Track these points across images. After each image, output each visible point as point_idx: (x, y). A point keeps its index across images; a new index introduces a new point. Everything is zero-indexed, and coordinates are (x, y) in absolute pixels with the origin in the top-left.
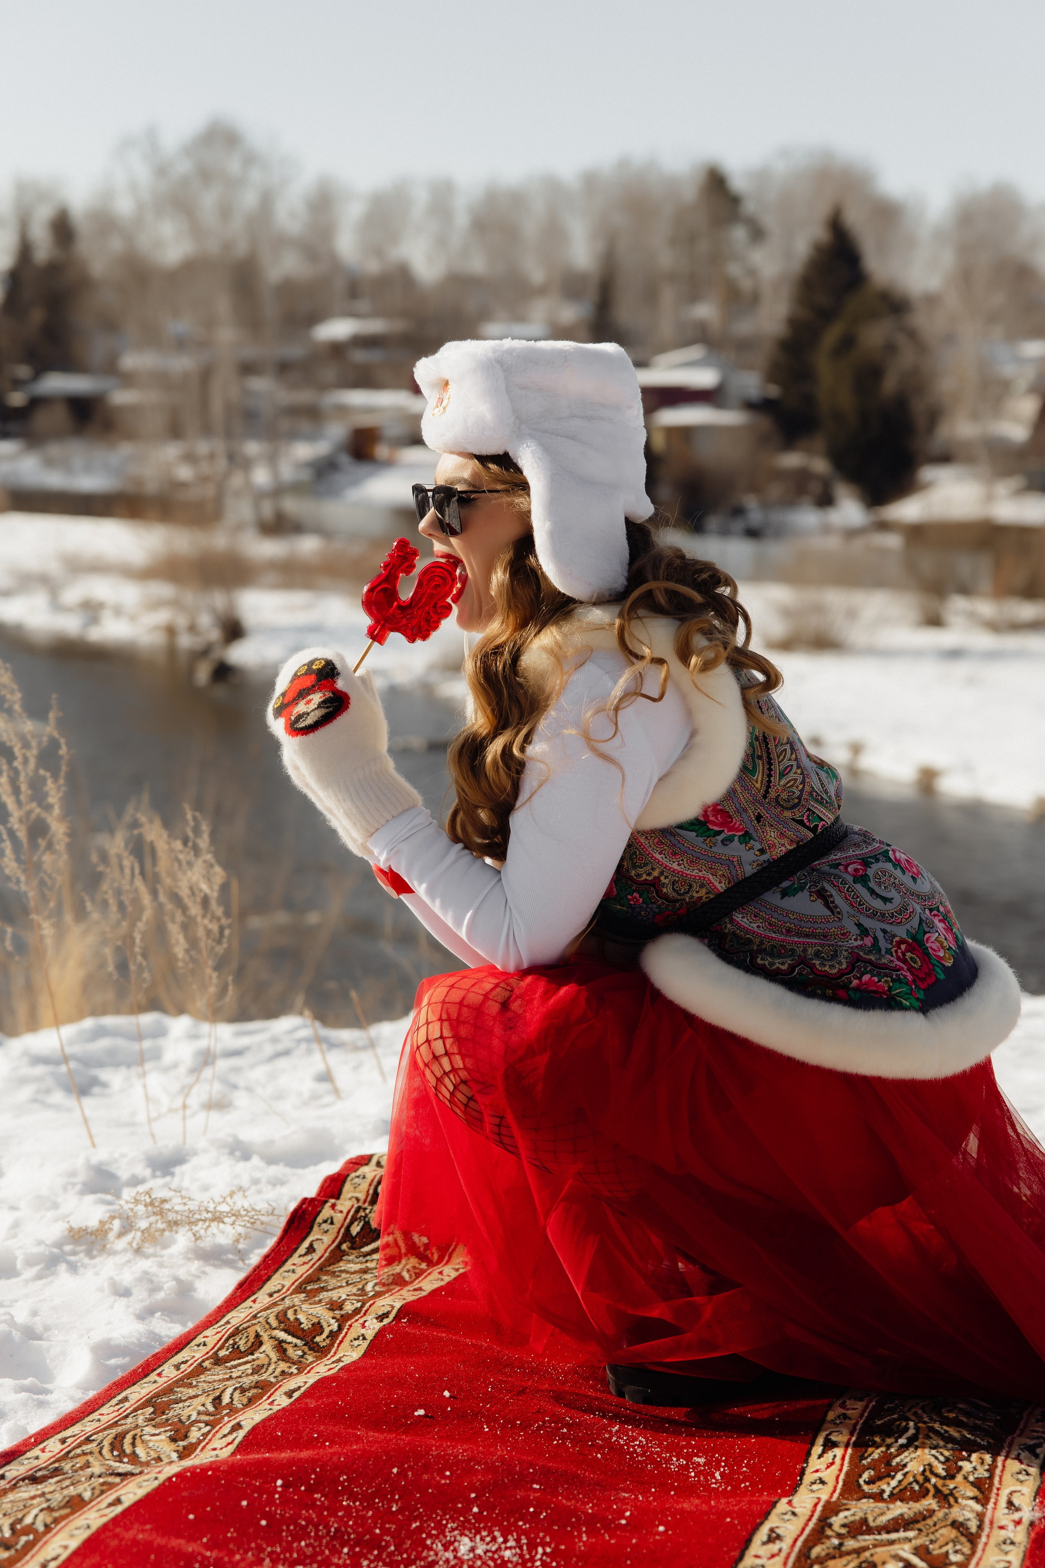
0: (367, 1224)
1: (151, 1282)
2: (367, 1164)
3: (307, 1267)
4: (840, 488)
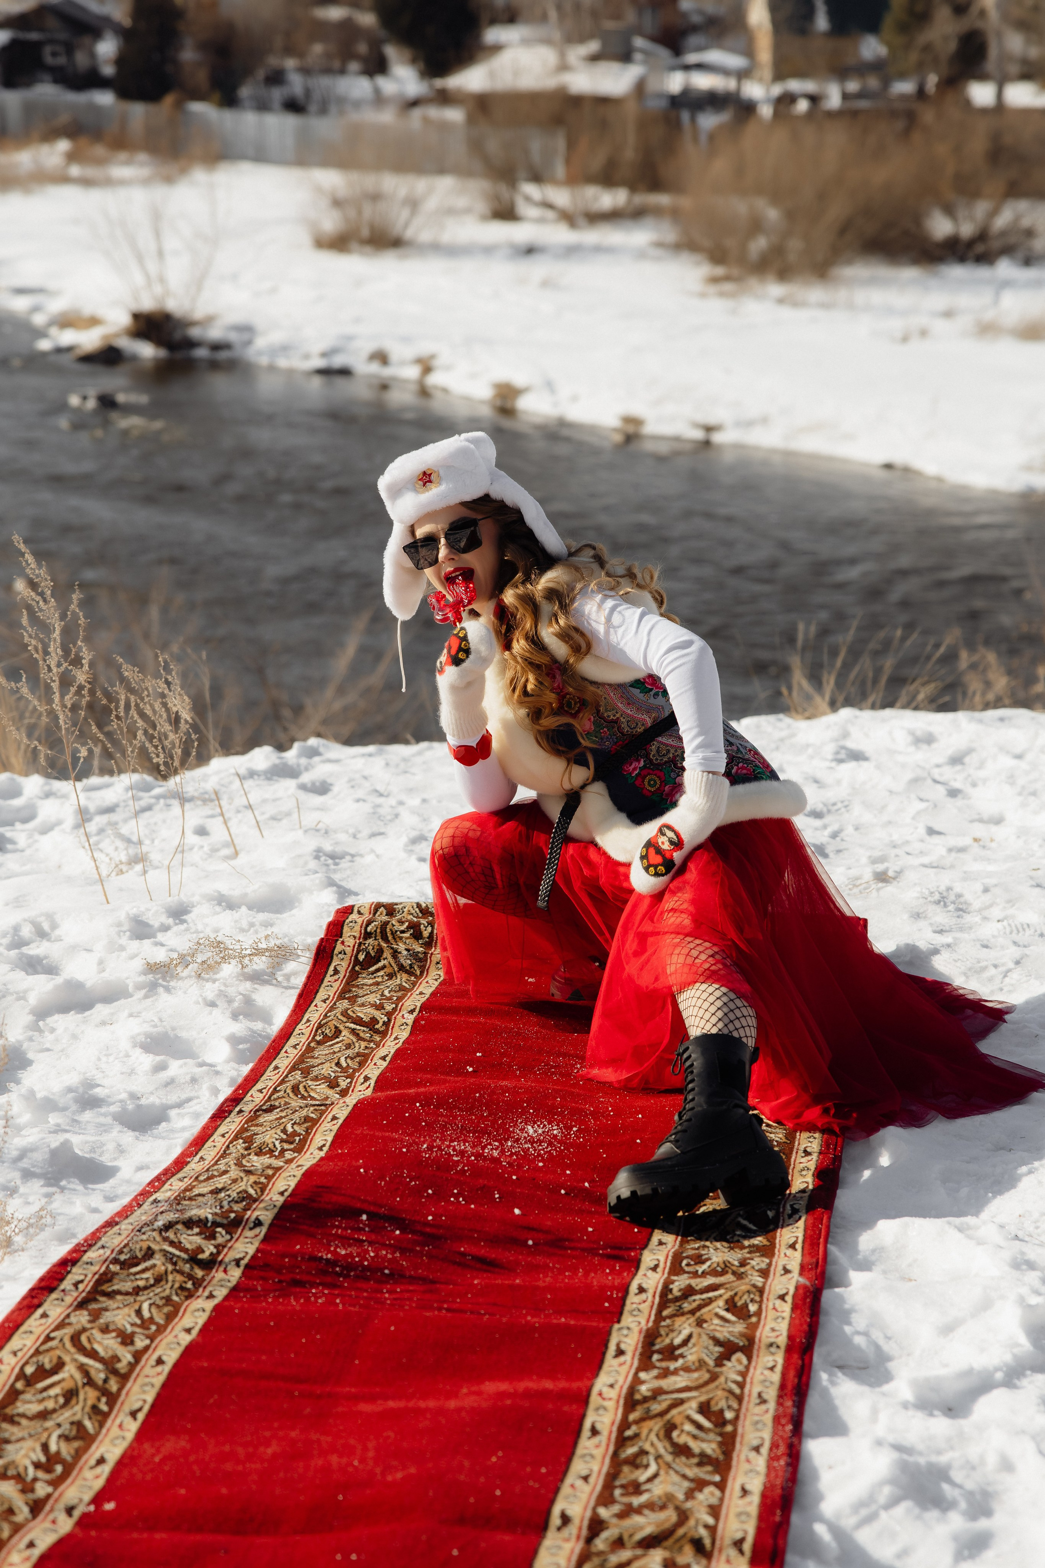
0: (368, 953)
1: (226, 996)
2: (352, 913)
3: (338, 983)
4: (391, 51)
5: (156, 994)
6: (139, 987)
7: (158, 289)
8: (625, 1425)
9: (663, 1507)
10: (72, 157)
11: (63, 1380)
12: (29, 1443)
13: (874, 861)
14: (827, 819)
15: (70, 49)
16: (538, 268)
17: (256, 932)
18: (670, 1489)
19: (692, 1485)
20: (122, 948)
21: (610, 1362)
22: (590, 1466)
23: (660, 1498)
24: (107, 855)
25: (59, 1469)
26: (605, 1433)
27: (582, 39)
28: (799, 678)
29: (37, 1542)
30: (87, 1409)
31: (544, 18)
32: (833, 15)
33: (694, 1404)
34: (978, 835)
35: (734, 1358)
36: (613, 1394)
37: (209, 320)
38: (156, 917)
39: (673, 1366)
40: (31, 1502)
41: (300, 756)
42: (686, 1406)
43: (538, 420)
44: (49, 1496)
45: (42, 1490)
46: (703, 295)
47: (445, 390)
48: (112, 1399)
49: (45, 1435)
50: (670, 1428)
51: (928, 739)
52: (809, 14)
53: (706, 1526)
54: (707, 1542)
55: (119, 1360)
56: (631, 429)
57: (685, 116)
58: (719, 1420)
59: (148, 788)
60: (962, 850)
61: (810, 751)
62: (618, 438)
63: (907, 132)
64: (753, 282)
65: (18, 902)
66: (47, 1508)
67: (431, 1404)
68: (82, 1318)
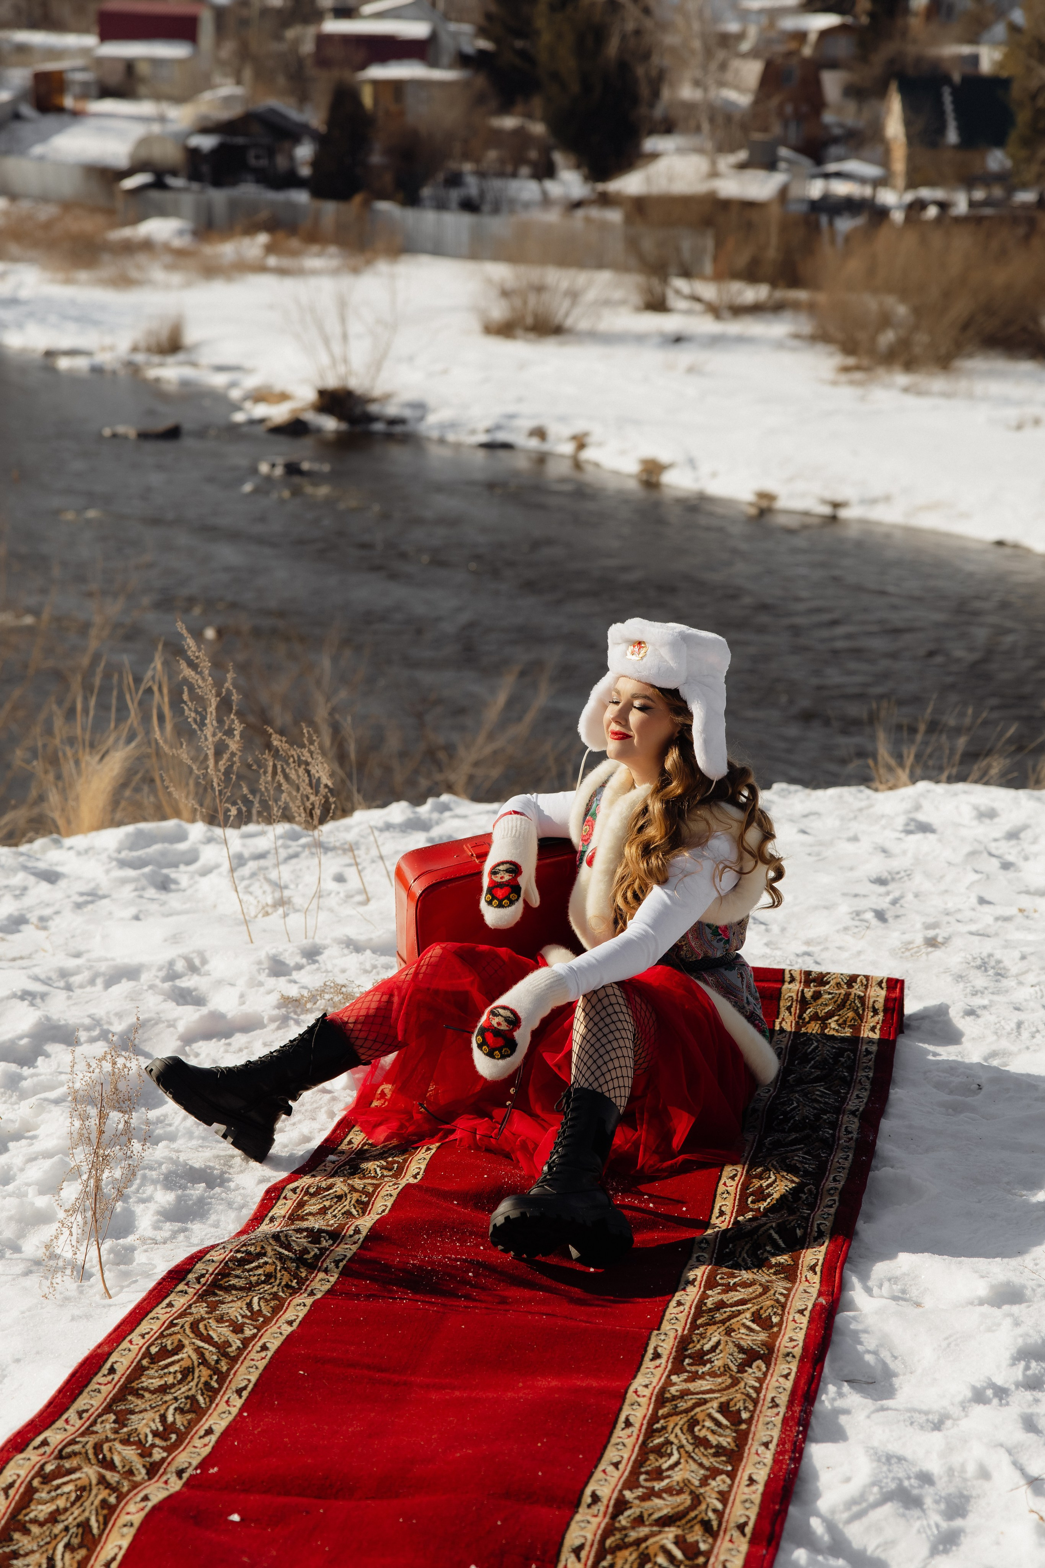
4: (558, 157)
5: (287, 1026)
6: (273, 1020)
7: (342, 369)
8: (654, 1418)
9: (680, 1492)
10: (270, 249)
11: (182, 1359)
12: (150, 1415)
13: (928, 927)
14: (891, 887)
15: (271, 153)
16: (685, 356)
17: (378, 973)
18: (687, 1475)
19: (708, 1473)
20: (261, 984)
21: (647, 1363)
22: (620, 1453)
23: (678, 1483)
24: (256, 898)
25: (174, 1437)
26: (637, 1425)
27: (732, 149)
28: (884, 751)
29: (150, 1497)
30: (200, 1385)
31: (698, 129)
32: (962, 130)
33: (715, 1404)
34: (1023, 906)
35: (755, 1365)
36: (647, 1392)
37: (386, 398)
38: (292, 958)
39: (701, 1370)
40: (148, 1465)
41: (433, 810)
42: (708, 1405)
43: (680, 494)
44: (163, 1460)
45: (158, 1455)
46: (834, 383)
47: (597, 465)
48: (222, 1378)
49: (164, 1407)
50: (693, 1423)
51: (989, 814)
52: (941, 130)
53: (715, 1511)
54: (715, 1524)
55: (230, 1346)
56: (764, 504)
57: (824, 220)
58: (735, 1418)
59: (295, 837)
60: (1007, 919)
61: (883, 822)
62: (753, 511)
63: (1027, 238)
64: (881, 371)
65: (175, 939)
66: (162, 1470)
67: (490, 1395)
68: (201, 1310)
